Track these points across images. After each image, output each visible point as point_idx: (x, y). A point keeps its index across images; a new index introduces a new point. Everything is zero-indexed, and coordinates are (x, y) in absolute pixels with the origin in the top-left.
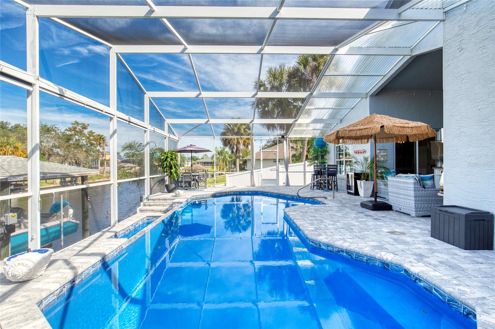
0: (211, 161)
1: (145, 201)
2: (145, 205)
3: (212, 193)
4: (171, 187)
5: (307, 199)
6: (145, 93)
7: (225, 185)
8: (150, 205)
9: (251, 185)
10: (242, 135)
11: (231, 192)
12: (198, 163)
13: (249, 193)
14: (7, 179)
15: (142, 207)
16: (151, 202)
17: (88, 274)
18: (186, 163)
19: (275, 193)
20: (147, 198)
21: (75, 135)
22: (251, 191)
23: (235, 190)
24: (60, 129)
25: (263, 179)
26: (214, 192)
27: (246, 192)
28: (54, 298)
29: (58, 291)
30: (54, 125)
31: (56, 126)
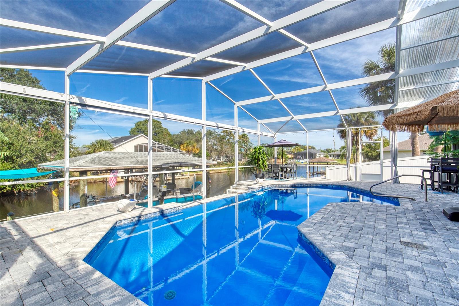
0: (339, 154)
1: (235, 185)
2: (233, 188)
3: (292, 183)
4: (259, 176)
5: (391, 199)
6: (235, 104)
7: (325, 178)
8: (237, 189)
9: (347, 179)
10: (362, 125)
11: (314, 184)
12: (331, 156)
13: (333, 186)
14: (161, 165)
15: (231, 189)
16: (238, 187)
17: (150, 217)
18: (318, 155)
19: (359, 189)
20: (236, 183)
21: (227, 135)
22: (336, 185)
23: (318, 183)
24: (217, 132)
25: (362, 173)
26: (293, 183)
27: (329, 185)
28: (128, 222)
29: (131, 219)
30: (214, 130)
31: (215, 130)
